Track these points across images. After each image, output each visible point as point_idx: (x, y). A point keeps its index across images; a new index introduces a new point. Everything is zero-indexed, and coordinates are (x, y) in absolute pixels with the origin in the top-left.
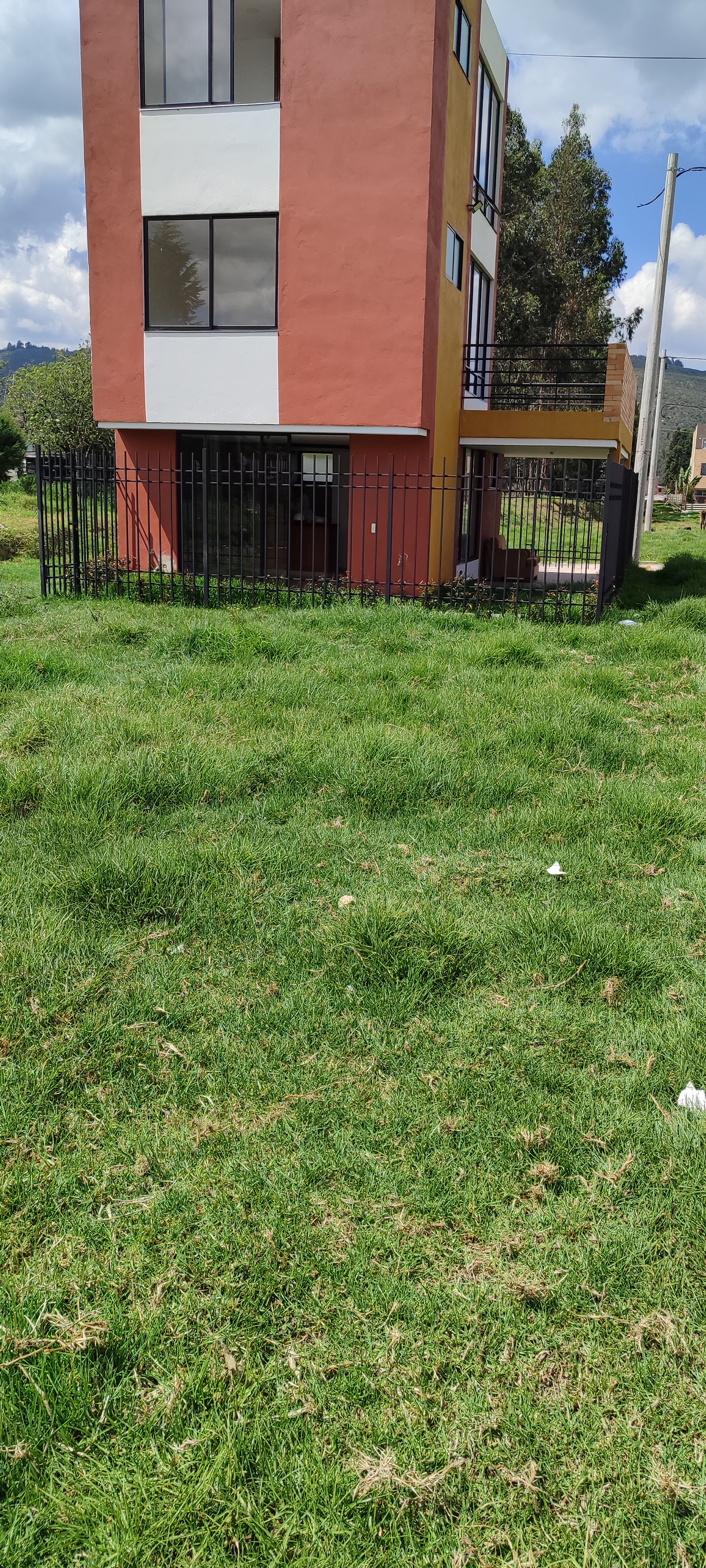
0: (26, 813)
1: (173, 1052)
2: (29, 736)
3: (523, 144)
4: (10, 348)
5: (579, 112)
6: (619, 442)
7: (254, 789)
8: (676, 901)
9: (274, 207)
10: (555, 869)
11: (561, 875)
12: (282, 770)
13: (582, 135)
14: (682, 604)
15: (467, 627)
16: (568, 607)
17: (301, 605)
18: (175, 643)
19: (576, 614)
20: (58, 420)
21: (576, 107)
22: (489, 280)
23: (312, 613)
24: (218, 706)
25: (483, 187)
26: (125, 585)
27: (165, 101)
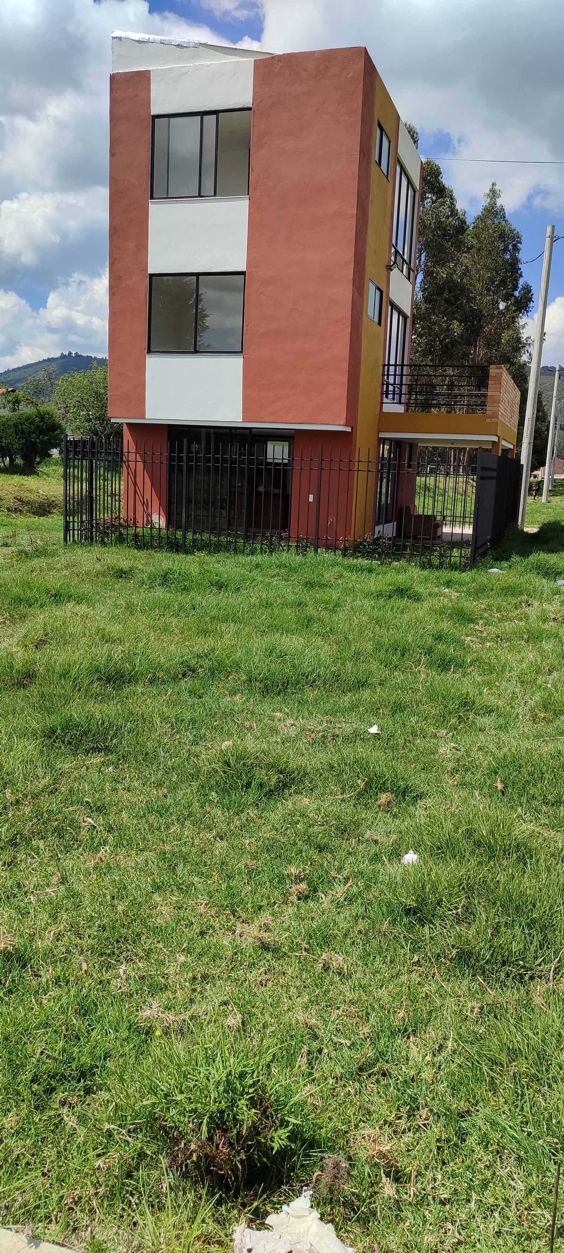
0: (25, 686)
1: (90, 823)
2: (36, 638)
3: (453, 212)
4: (63, 356)
5: (496, 188)
6: (499, 437)
7: (184, 675)
8: (448, 751)
9: (243, 269)
10: (374, 730)
11: (377, 734)
12: (206, 663)
13: (498, 205)
14: (533, 558)
15: (370, 571)
16: (449, 558)
17: (253, 553)
18: (152, 578)
19: (455, 564)
20: (90, 413)
21: (494, 184)
22: (405, 317)
23: (258, 558)
24: (175, 621)
25: (401, 253)
26: (125, 537)
27: (168, 195)
